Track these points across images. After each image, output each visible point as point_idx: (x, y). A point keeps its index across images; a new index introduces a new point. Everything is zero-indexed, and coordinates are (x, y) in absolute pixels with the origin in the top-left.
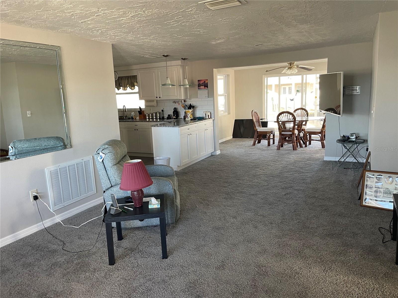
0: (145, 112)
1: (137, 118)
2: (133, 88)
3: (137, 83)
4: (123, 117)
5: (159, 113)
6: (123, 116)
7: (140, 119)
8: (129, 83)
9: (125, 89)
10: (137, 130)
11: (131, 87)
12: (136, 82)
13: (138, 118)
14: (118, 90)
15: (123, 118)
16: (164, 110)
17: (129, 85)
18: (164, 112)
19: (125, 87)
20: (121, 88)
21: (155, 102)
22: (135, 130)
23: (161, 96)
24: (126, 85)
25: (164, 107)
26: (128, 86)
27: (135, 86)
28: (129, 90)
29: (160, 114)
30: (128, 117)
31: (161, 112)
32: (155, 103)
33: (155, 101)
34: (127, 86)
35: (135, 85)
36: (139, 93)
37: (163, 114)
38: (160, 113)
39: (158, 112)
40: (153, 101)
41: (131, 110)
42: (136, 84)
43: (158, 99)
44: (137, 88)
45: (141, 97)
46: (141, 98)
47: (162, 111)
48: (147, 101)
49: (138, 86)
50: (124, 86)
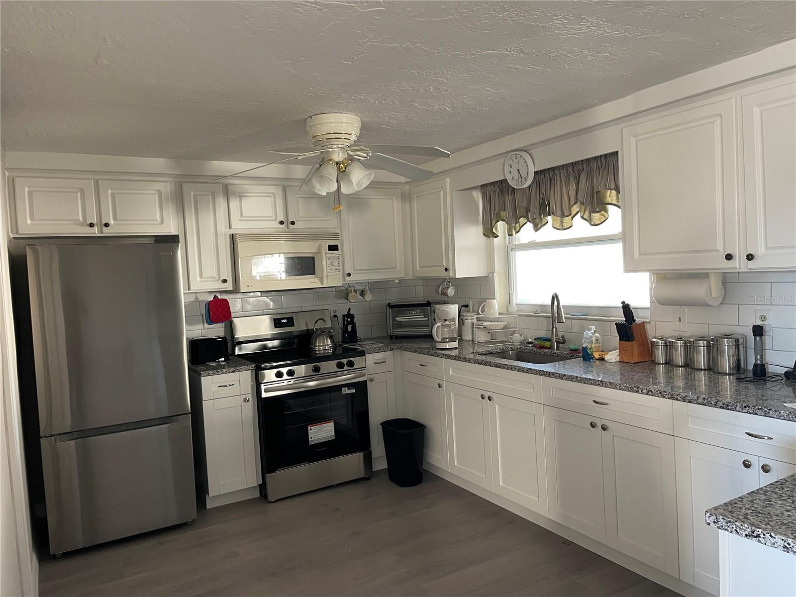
0: (648, 326)
1: (607, 357)
2: (596, 217)
3: (618, 192)
4: (549, 340)
5: (732, 342)
6: (550, 338)
7: (622, 362)
8: (580, 198)
9: (566, 226)
10: (604, 428)
11: (587, 213)
12: (613, 186)
13: (613, 356)
14: (537, 228)
15: (548, 344)
16: (766, 328)
17: (582, 203)
18: (767, 339)
19: (563, 216)
20: (550, 218)
21: (714, 283)
22: (593, 425)
23: (759, 250)
24: (570, 207)
25: (763, 307)
26: (575, 209)
27: (610, 207)
28: (580, 227)
29: (741, 349)
30: (572, 347)
31: (745, 338)
32: (712, 289)
33: (712, 277)
34: (574, 212)
35: (609, 200)
36: (624, 237)
37: (760, 350)
38: (741, 341)
39: (727, 336)
40: (700, 276)
41: (585, 315)
42: (615, 198)
43: (739, 264)
44: (614, 213)
45: (637, 256)
46: (631, 265)
47: (758, 331)
48: (662, 277)
49: (619, 204)
50: (559, 213)
